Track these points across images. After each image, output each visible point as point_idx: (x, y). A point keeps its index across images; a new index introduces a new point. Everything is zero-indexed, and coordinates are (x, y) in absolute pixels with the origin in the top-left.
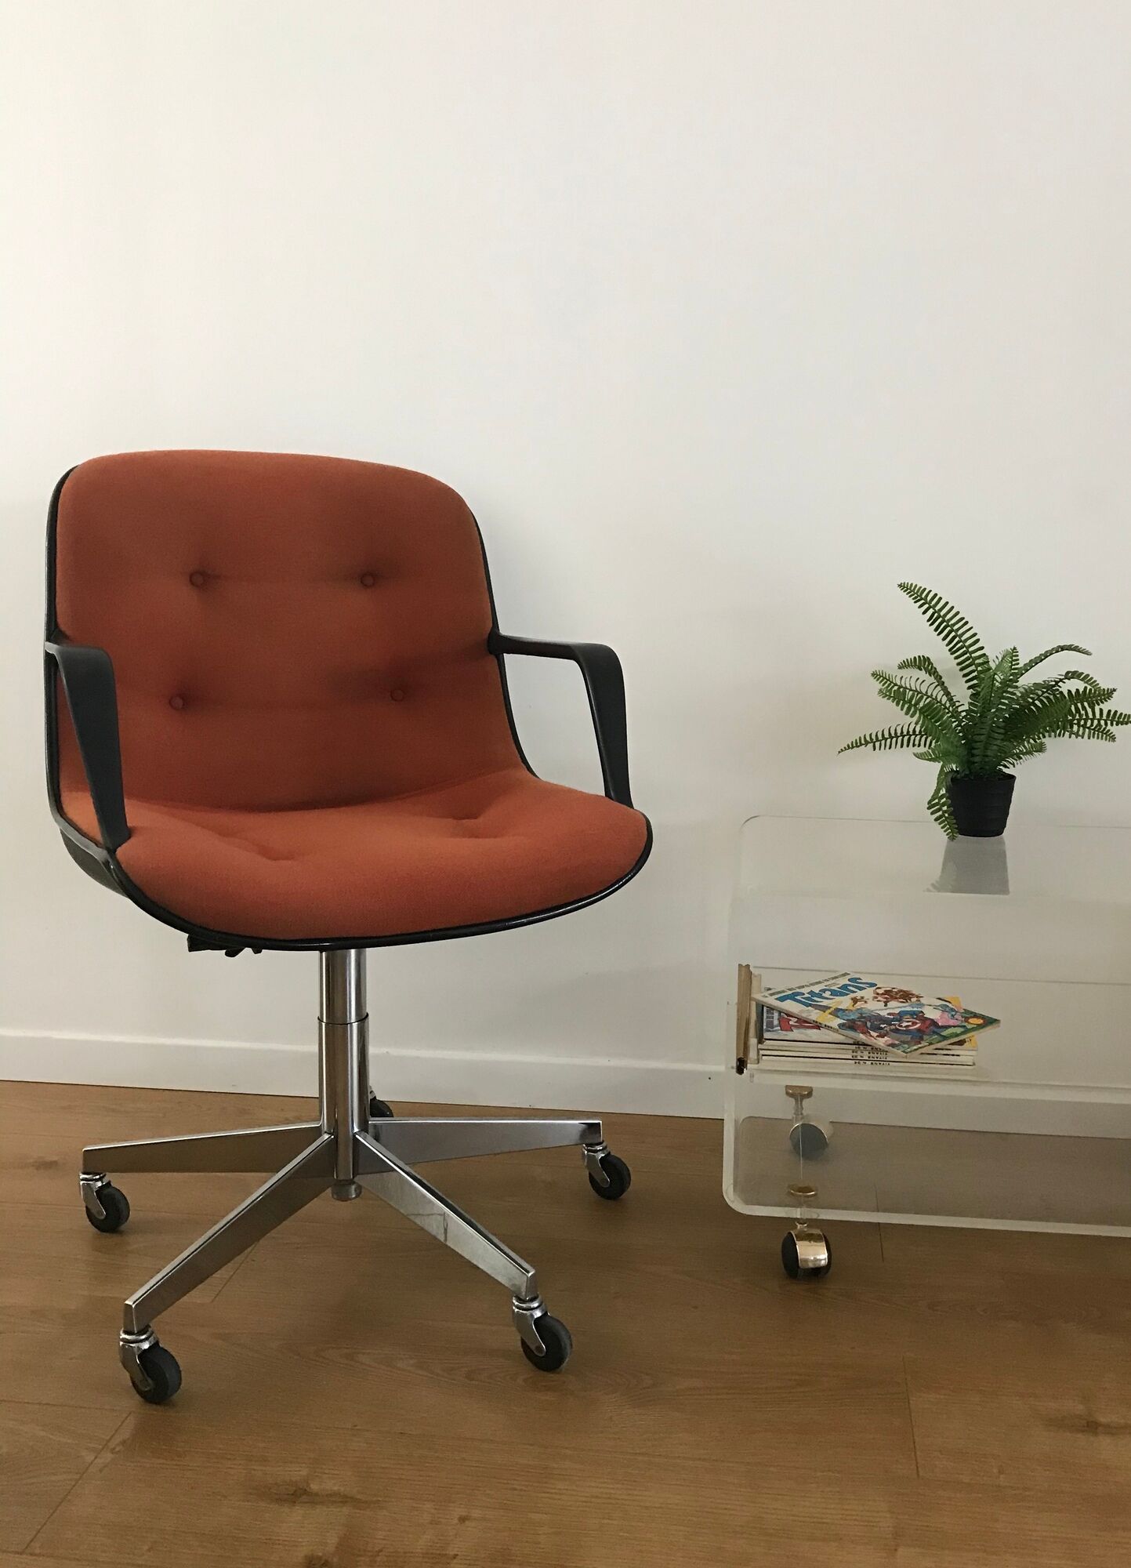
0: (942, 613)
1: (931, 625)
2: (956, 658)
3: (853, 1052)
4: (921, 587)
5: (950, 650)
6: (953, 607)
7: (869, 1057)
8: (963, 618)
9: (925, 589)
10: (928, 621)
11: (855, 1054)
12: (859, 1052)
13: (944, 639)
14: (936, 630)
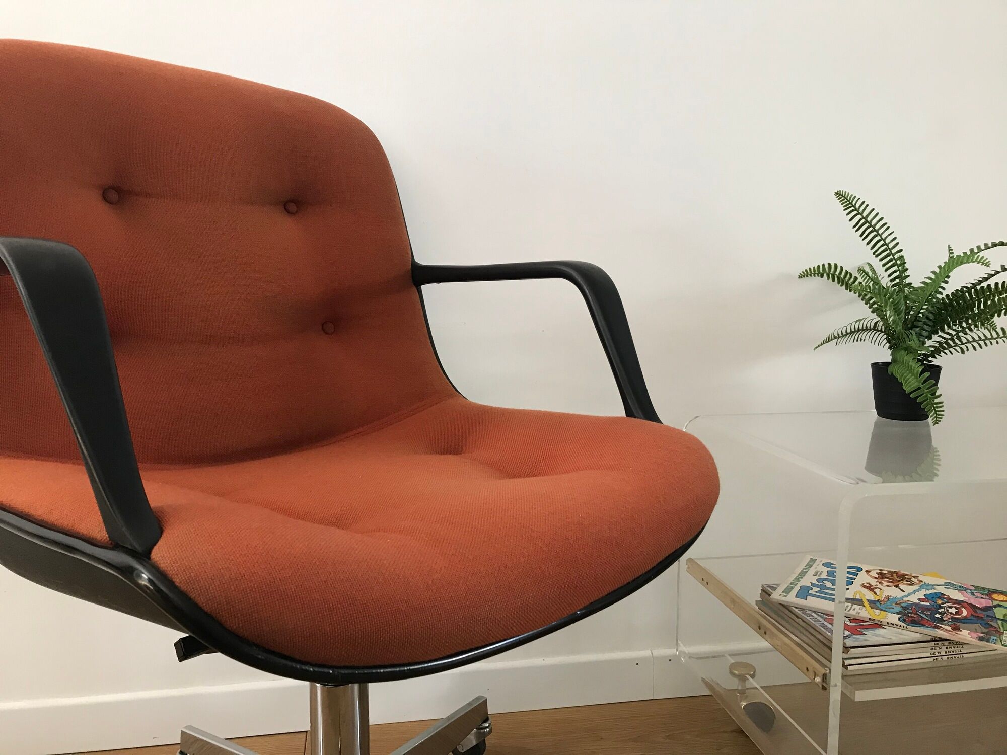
0: (869, 219)
1: (857, 230)
2: (881, 260)
3: (932, 649)
4: (852, 195)
5: (874, 253)
6: (877, 214)
7: (946, 653)
8: (886, 224)
9: (855, 197)
10: (854, 227)
11: (934, 651)
12: (937, 649)
13: (868, 243)
14: (861, 235)
